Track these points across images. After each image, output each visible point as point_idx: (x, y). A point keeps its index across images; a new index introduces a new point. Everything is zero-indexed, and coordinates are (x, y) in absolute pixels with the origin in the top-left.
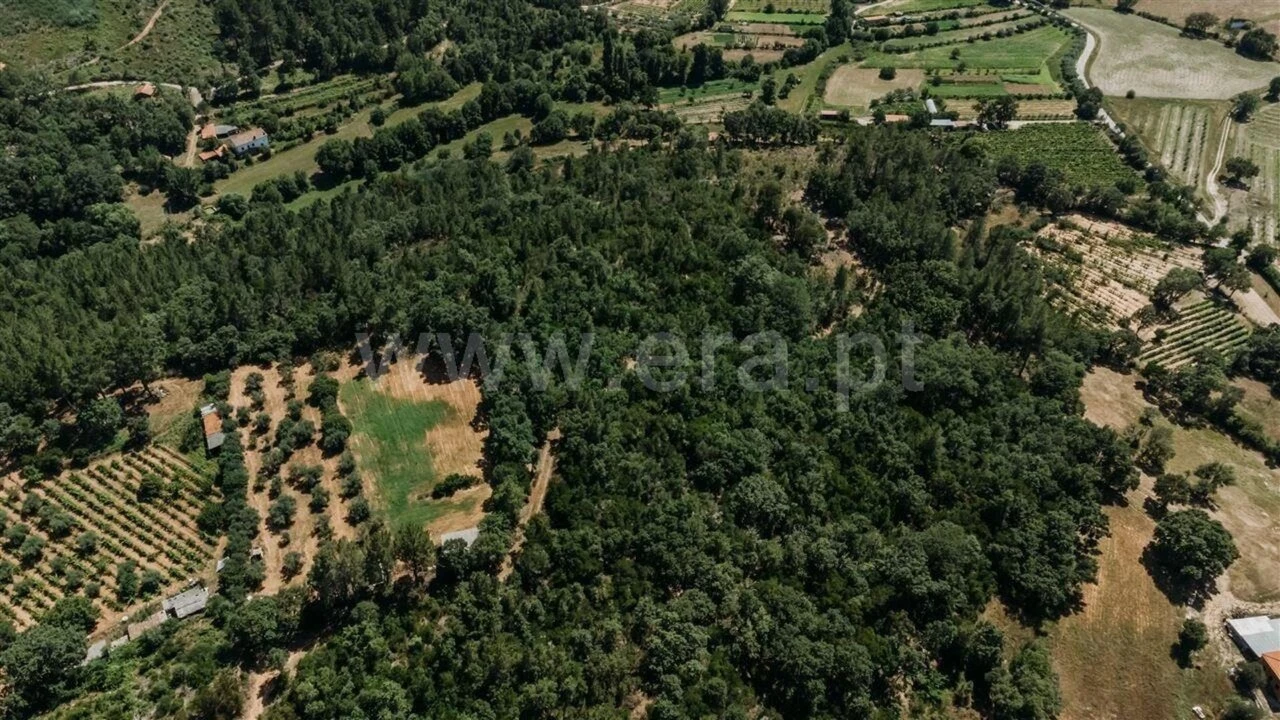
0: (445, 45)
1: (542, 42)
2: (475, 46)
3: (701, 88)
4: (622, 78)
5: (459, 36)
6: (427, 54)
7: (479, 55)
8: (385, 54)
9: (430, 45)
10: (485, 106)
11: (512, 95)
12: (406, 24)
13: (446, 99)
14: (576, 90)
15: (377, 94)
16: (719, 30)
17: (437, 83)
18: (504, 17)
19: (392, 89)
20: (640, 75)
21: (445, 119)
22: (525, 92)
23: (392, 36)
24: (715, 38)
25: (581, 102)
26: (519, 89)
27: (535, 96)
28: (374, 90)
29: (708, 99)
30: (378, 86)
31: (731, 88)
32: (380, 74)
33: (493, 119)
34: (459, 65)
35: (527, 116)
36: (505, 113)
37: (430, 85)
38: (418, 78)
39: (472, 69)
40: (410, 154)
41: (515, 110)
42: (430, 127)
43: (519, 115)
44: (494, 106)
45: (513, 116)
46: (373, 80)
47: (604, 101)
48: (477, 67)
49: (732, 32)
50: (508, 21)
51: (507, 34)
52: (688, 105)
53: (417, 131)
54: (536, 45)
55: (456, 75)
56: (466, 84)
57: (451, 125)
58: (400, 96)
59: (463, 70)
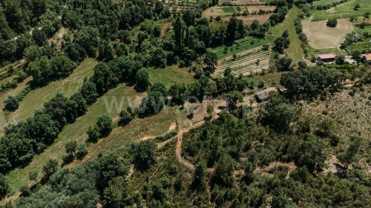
0: (62, 32)
1: (128, 24)
2: (84, 32)
3: (234, 46)
4: (190, 48)
5: (72, 25)
6: (50, 41)
7: (87, 40)
8: (15, 47)
9: (51, 34)
10: (99, 86)
11: (117, 71)
12: (31, 20)
13: (68, 76)
14: (159, 59)
15: (10, 80)
16: (223, 5)
17: (59, 66)
18: (99, 8)
19: (23, 74)
20: (200, 44)
21: (68, 105)
22: (127, 68)
23: (19, 31)
24: (223, 9)
25: (164, 67)
26: (121, 66)
27: (135, 71)
28: (9, 76)
29: (243, 53)
30: (11, 72)
31: (252, 43)
32: (13, 62)
33: (106, 91)
34: (73, 49)
35: (130, 85)
36: (114, 84)
37: (53, 68)
38: (43, 66)
39: (84, 50)
40: (40, 145)
41: (121, 81)
42: (56, 117)
43: (124, 84)
44: (106, 82)
45: (120, 86)
46: (6, 67)
47: (178, 64)
48: (87, 48)
49: (231, 5)
50: (102, 12)
51: (103, 22)
52: (233, 60)
53: (44, 125)
54: (122, 26)
55: (73, 57)
56: (80, 61)
57: (74, 108)
58: (31, 78)
59: (77, 52)
